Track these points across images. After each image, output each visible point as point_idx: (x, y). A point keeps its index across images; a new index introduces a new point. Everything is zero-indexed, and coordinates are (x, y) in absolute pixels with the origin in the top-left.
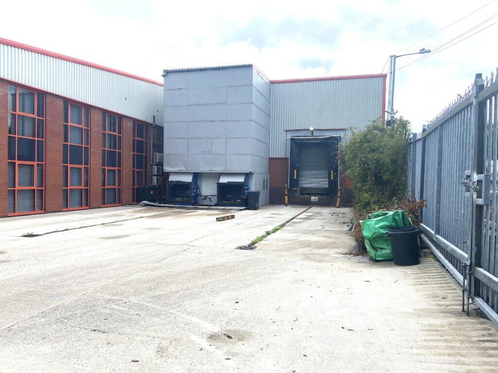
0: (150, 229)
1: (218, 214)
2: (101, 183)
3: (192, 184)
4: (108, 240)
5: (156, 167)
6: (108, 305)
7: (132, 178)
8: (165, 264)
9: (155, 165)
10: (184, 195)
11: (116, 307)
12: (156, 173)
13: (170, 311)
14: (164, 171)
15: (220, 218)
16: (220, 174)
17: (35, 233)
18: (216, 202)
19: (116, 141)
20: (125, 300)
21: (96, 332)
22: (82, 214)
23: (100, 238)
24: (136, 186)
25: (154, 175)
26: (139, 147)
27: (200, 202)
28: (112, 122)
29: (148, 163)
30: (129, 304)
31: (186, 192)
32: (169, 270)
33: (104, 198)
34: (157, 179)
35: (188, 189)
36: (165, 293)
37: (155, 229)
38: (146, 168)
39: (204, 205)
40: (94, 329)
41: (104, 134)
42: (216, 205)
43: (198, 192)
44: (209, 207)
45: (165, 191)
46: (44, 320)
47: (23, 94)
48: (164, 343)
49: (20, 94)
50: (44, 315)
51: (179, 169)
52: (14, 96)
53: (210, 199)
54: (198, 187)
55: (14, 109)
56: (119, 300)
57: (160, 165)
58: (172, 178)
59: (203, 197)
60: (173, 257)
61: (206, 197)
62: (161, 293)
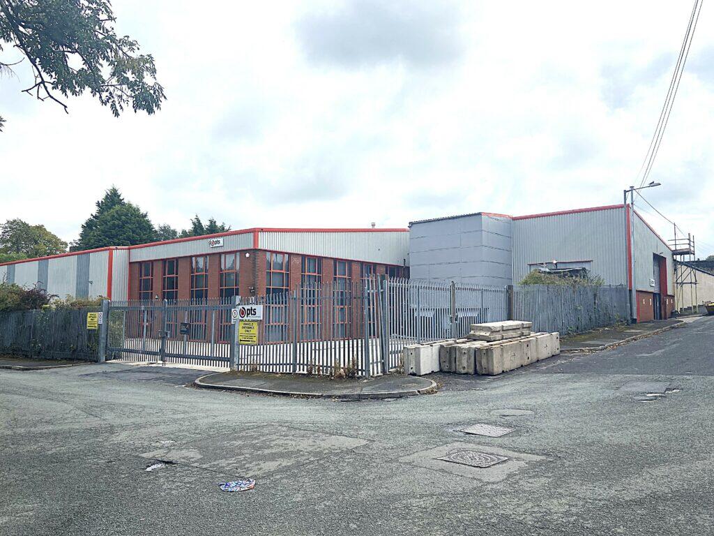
28: (368, 269)
47: (309, 261)
51: (423, 306)
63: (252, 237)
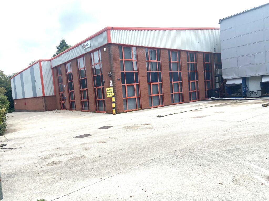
0: (218, 112)
1: (262, 103)
2: (188, 90)
3: (242, 84)
4: (195, 119)
5: (218, 77)
6: (201, 152)
7: (204, 85)
8: (230, 132)
9: (217, 76)
10: (237, 92)
11: (205, 153)
12: (218, 81)
13: (238, 160)
14: (223, 79)
15: (265, 105)
16: (262, 77)
17: (161, 116)
18: (260, 95)
19: (194, 66)
20: (209, 150)
21: (197, 165)
22: (181, 106)
23: (191, 118)
24: (207, 89)
25: (217, 82)
26: (207, 67)
27: (249, 95)
28: (192, 56)
29: (213, 76)
30: (212, 152)
31: (239, 90)
32: (234, 136)
33: (190, 97)
34: (219, 84)
35: (240, 88)
36: (233, 149)
37: (221, 112)
38: (212, 79)
39: (252, 97)
40: (196, 163)
41: (188, 64)
42: (260, 97)
43: (247, 89)
44: (256, 98)
45: (224, 91)
46: (172, 156)
47: (151, 52)
48: (237, 177)
49: (150, 52)
50: (171, 153)
51: (233, 76)
52: (147, 53)
53: (256, 93)
54: (247, 86)
55: (148, 59)
56: (206, 150)
57: (220, 76)
58: (228, 83)
59: (250, 92)
60: (235, 129)
61: (253, 92)
62: (230, 149)
63: (106, 35)
